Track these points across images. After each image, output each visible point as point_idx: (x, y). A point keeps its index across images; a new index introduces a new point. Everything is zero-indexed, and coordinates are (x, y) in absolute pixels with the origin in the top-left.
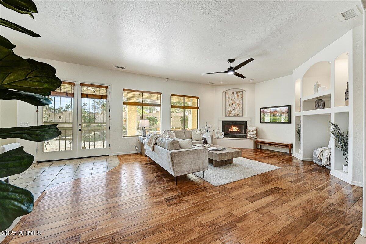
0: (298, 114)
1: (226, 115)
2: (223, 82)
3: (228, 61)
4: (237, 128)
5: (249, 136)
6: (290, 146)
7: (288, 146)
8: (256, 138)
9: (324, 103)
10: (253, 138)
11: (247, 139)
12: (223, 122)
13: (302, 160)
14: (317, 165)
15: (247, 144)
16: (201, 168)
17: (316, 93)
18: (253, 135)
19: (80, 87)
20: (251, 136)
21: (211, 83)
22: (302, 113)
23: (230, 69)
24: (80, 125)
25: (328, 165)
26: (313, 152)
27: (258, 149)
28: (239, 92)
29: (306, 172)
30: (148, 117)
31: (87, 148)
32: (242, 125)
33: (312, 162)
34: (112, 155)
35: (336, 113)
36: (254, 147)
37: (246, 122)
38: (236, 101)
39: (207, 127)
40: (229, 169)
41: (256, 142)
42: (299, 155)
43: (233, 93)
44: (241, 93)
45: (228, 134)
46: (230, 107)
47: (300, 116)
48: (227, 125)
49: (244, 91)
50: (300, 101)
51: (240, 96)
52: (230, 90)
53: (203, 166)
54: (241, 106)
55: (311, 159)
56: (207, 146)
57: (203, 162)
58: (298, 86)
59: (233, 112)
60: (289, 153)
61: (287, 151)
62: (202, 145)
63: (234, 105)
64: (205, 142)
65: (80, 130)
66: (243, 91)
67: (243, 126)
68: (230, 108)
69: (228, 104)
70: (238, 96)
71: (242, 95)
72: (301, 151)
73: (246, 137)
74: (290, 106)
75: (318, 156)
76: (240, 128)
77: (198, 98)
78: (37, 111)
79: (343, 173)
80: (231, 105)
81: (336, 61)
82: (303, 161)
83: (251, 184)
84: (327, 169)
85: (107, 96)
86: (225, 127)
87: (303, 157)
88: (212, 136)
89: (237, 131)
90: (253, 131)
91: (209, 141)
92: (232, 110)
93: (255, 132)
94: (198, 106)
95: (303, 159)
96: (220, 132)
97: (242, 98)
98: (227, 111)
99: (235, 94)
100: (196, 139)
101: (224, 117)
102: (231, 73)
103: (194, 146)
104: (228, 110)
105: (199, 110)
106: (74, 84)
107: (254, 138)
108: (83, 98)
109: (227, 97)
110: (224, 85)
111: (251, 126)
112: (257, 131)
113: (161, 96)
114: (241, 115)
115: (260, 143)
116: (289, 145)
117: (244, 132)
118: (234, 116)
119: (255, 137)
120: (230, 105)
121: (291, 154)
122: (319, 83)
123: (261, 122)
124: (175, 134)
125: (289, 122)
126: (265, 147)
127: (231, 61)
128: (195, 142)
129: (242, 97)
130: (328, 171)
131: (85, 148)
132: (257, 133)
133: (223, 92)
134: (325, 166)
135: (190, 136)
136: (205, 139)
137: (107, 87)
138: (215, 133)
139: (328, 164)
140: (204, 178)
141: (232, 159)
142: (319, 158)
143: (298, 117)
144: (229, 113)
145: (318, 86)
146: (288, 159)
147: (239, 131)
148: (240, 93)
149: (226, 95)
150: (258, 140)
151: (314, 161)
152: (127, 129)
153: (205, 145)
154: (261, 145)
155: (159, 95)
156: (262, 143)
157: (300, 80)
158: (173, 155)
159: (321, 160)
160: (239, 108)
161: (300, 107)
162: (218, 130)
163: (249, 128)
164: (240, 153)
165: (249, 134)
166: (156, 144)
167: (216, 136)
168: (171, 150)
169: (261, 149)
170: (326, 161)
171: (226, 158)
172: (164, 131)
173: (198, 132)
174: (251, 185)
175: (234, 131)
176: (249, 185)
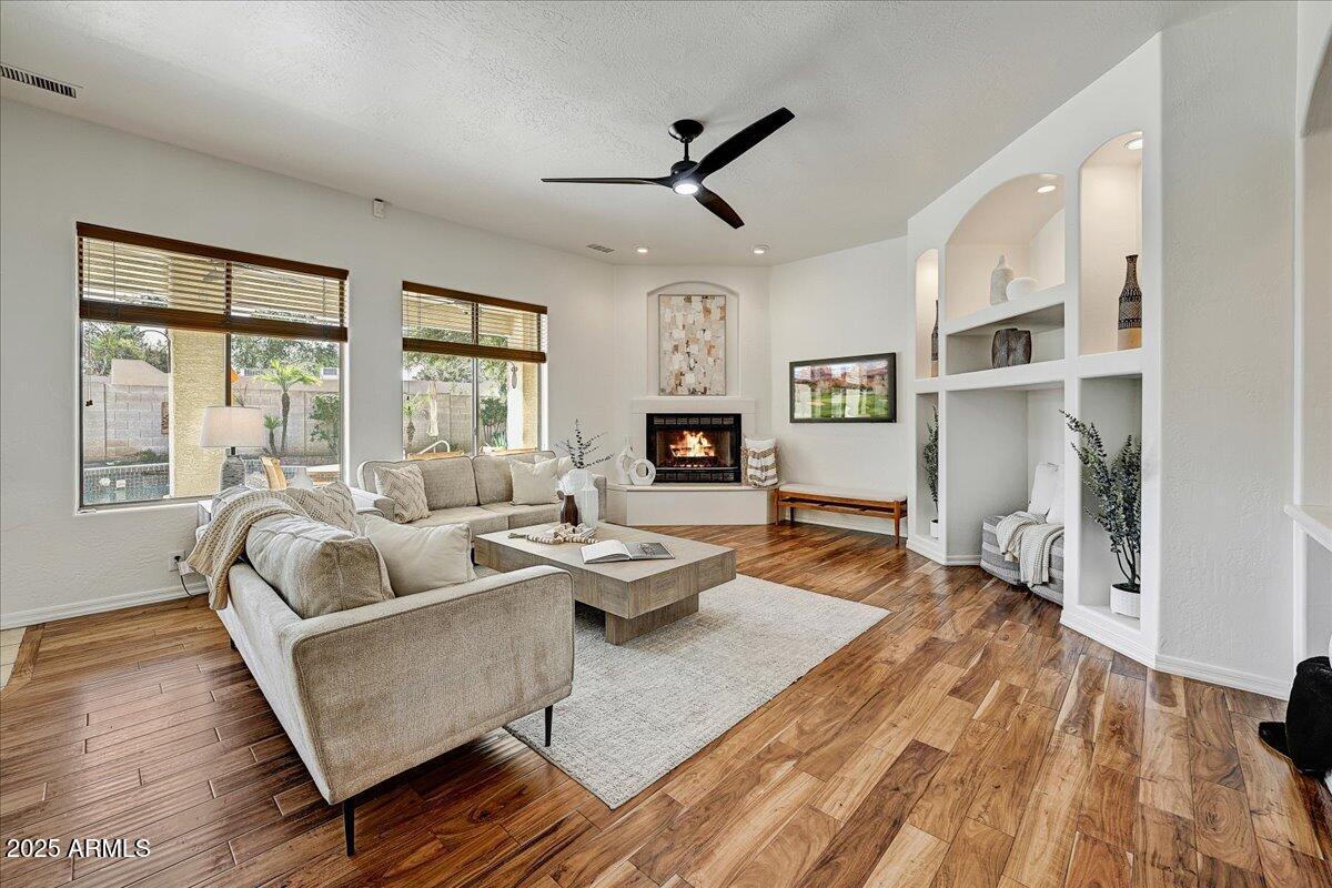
0: (928, 385)
1: (662, 391)
2: (648, 248)
3: (673, 132)
4: (705, 443)
5: (751, 476)
6: (899, 510)
7: (892, 510)
8: (776, 480)
9: (1029, 344)
10: (766, 484)
11: (743, 488)
12: (650, 417)
13: (943, 563)
14: (1000, 581)
15: (744, 506)
16: (529, 693)
17: (998, 303)
18: (766, 468)
20: (758, 473)
21: (598, 248)
22: (946, 382)
23: (683, 168)
25: (1044, 584)
26: (981, 531)
27: (783, 523)
28: (713, 297)
29: (982, 625)
30: (323, 397)
32: (724, 429)
33: (977, 568)
35: (1087, 382)
36: (770, 518)
37: (737, 417)
38: (699, 334)
39: (578, 445)
40: (684, 649)
41: (778, 498)
42: (931, 543)
43: (688, 299)
44: (720, 302)
45: (670, 470)
46: (679, 357)
47: (937, 394)
48: (662, 431)
49: (732, 293)
50: (935, 335)
51: (716, 314)
52: (678, 287)
53: (541, 678)
54: (721, 355)
55: (974, 559)
56: (577, 536)
57: (540, 656)
58: (928, 278)
59: (690, 379)
60: (893, 533)
61: (883, 526)
62: (553, 531)
63: (693, 349)
64: (571, 515)
66: (728, 296)
67: (728, 435)
68: (678, 361)
69: (668, 346)
70: (707, 311)
71: (723, 308)
72: (940, 530)
73: (738, 479)
74: (892, 358)
75: (1003, 550)
76: (715, 442)
77: (541, 310)
79: (1110, 620)
80: (683, 348)
81: (1085, 173)
82: (950, 568)
83: (795, 744)
84: (1038, 597)
86: (658, 438)
87: (948, 554)
88: (601, 486)
89: (703, 455)
90: (764, 455)
91: (588, 508)
92: (685, 369)
93: (770, 460)
94: (544, 349)
95: (948, 560)
96: (637, 462)
97: (723, 322)
98: (665, 374)
99: (697, 304)
100: (531, 501)
101: (653, 396)
102: (688, 188)
103: (513, 536)
104: (671, 368)
105: (544, 366)
107: (769, 482)
109: (667, 315)
110: (650, 263)
111: (758, 435)
112: (776, 451)
113: (347, 288)
114: (721, 390)
115: (787, 500)
116: (894, 507)
117: (732, 456)
118: (693, 392)
119: (773, 477)
120: (676, 348)
121: (899, 542)
122: (1007, 266)
123: (793, 420)
124: (420, 480)
125: (892, 417)
126: (806, 517)
127: (688, 129)
128: (521, 515)
129: (723, 318)
130: (1048, 610)
132: (778, 464)
133: (649, 294)
134: (1029, 585)
135: (501, 487)
136: (570, 499)
138: (619, 465)
139: (1046, 579)
140: (548, 743)
141: (694, 599)
142: (1008, 558)
143: (930, 398)
144: (673, 383)
145: (1006, 275)
146: (892, 559)
147: (712, 454)
148: (712, 302)
149: (662, 308)
150: (784, 488)
151: (984, 564)
152: (171, 458)
153: (566, 530)
154: (792, 510)
155: (333, 283)
156: (795, 499)
157: (934, 253)
158: (315, 654)
159: (1015, 564)
160: (711, 360)
161: (935, 356)
162: (630, 454)
163: (750, 443)
164: (728, 562)
165: (751, 467)
166: (242, 558)
167: (623, 480)
168: (313, 608)
169: (793, 524)
170: (1039, 568)
171: (671, 597)
172: (361, 466)
173: (541, 464)
174: (797, 755)
175: (691, 454)
176: (789, 758)
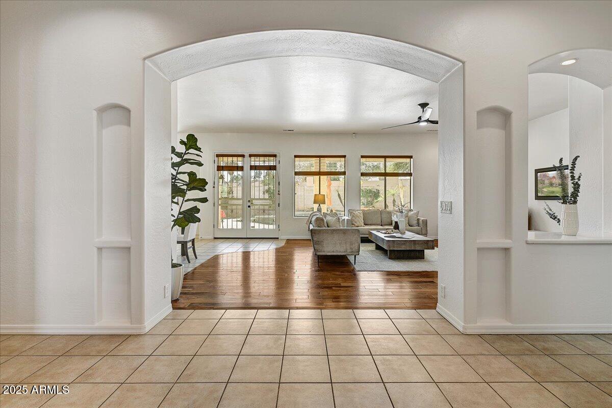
19: (249, 158)
24: (249, 201)
31: (256, 228)
34: (282, 238)
64: (397, 227)
65: (249, 207)
77: (410, 157)
78: (214, 187)
85: (275, 166)
94: (412, 171)
105: (412, 178)
106: (243, 156)
108: (252, 171)
113: (347, 160)
131: (254, 227)
135: (389, 220)
136: (396, 223)
137: (275, 156)
155: (343, 160)
